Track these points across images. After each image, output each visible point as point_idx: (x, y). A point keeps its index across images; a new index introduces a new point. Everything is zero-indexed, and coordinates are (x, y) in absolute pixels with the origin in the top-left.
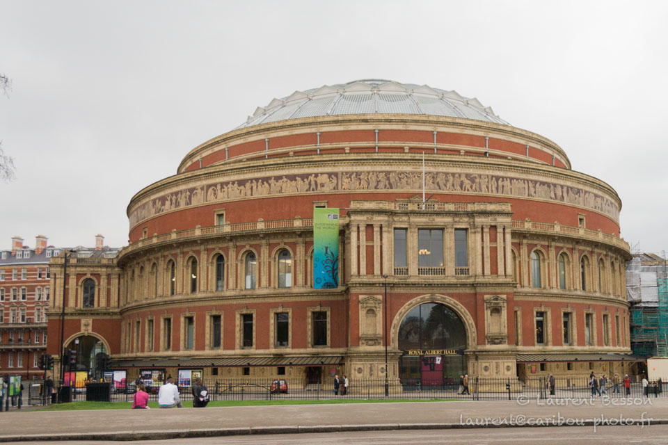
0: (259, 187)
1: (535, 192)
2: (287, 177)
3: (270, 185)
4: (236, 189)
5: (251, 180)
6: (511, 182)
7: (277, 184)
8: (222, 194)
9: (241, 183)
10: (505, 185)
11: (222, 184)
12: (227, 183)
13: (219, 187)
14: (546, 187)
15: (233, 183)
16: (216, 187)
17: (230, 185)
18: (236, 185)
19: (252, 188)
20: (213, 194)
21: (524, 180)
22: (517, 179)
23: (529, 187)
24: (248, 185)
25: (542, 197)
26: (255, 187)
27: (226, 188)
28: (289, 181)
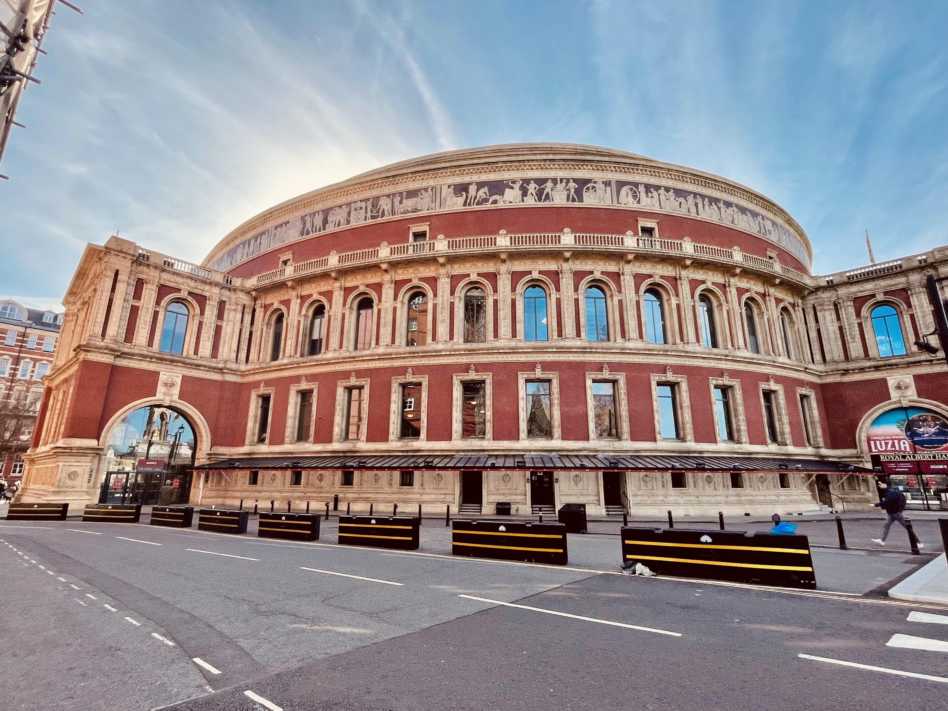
0: (707, 207)
2: (737, 206)
3: (719, 208)
4: (672, 199)
5: (695, 194)
7: (728, 211)
8: (649, 199)
9: (679, 193)
11: (648, 187)
12: (658, 188)
13: (642, 189)
15: (667, 189)
16: (637, 188)
17: (662, 191)
18: (671, 193)
19: (696, 205)
20: (630, 196)
24: (690, 198)
26: (700, 206)
27: (655, 194)
28: (740, 213)
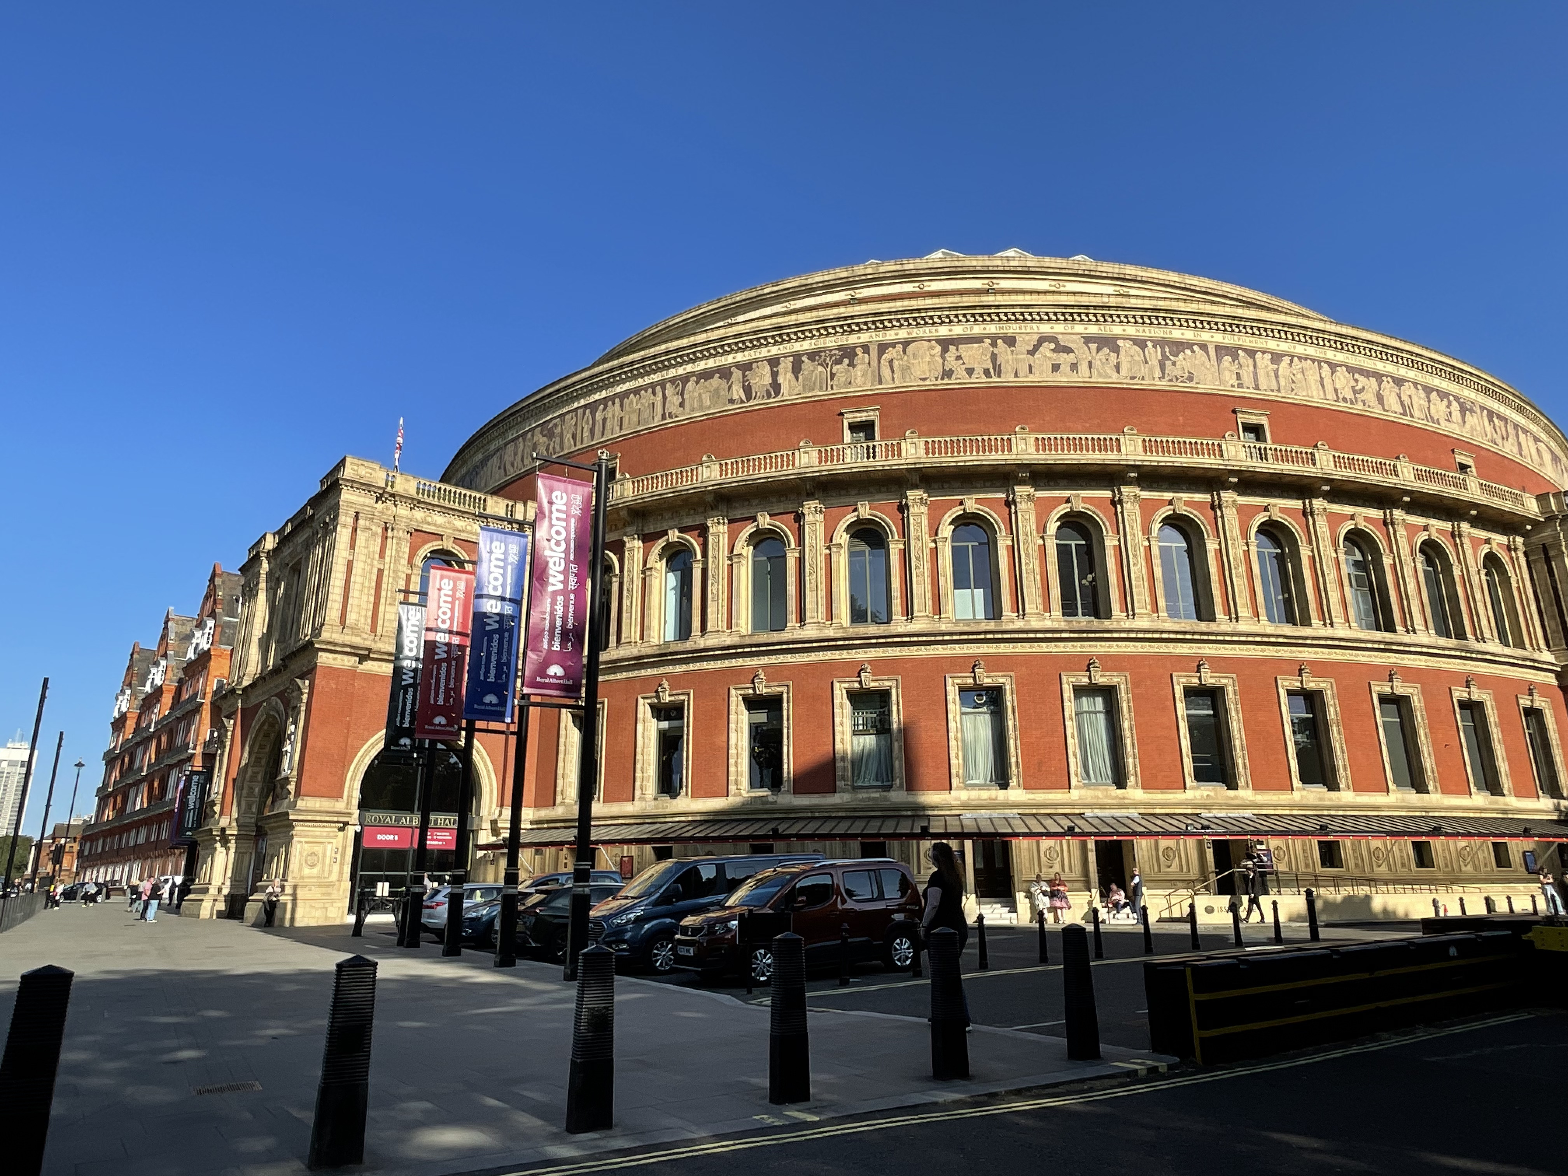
1: (682, 405)
6: (622, 406)
10: (610, 415)
14: (716, 381)
21: (653, 386)
22: (636, 391)
23: (665, 397)
25: (701, 407)
